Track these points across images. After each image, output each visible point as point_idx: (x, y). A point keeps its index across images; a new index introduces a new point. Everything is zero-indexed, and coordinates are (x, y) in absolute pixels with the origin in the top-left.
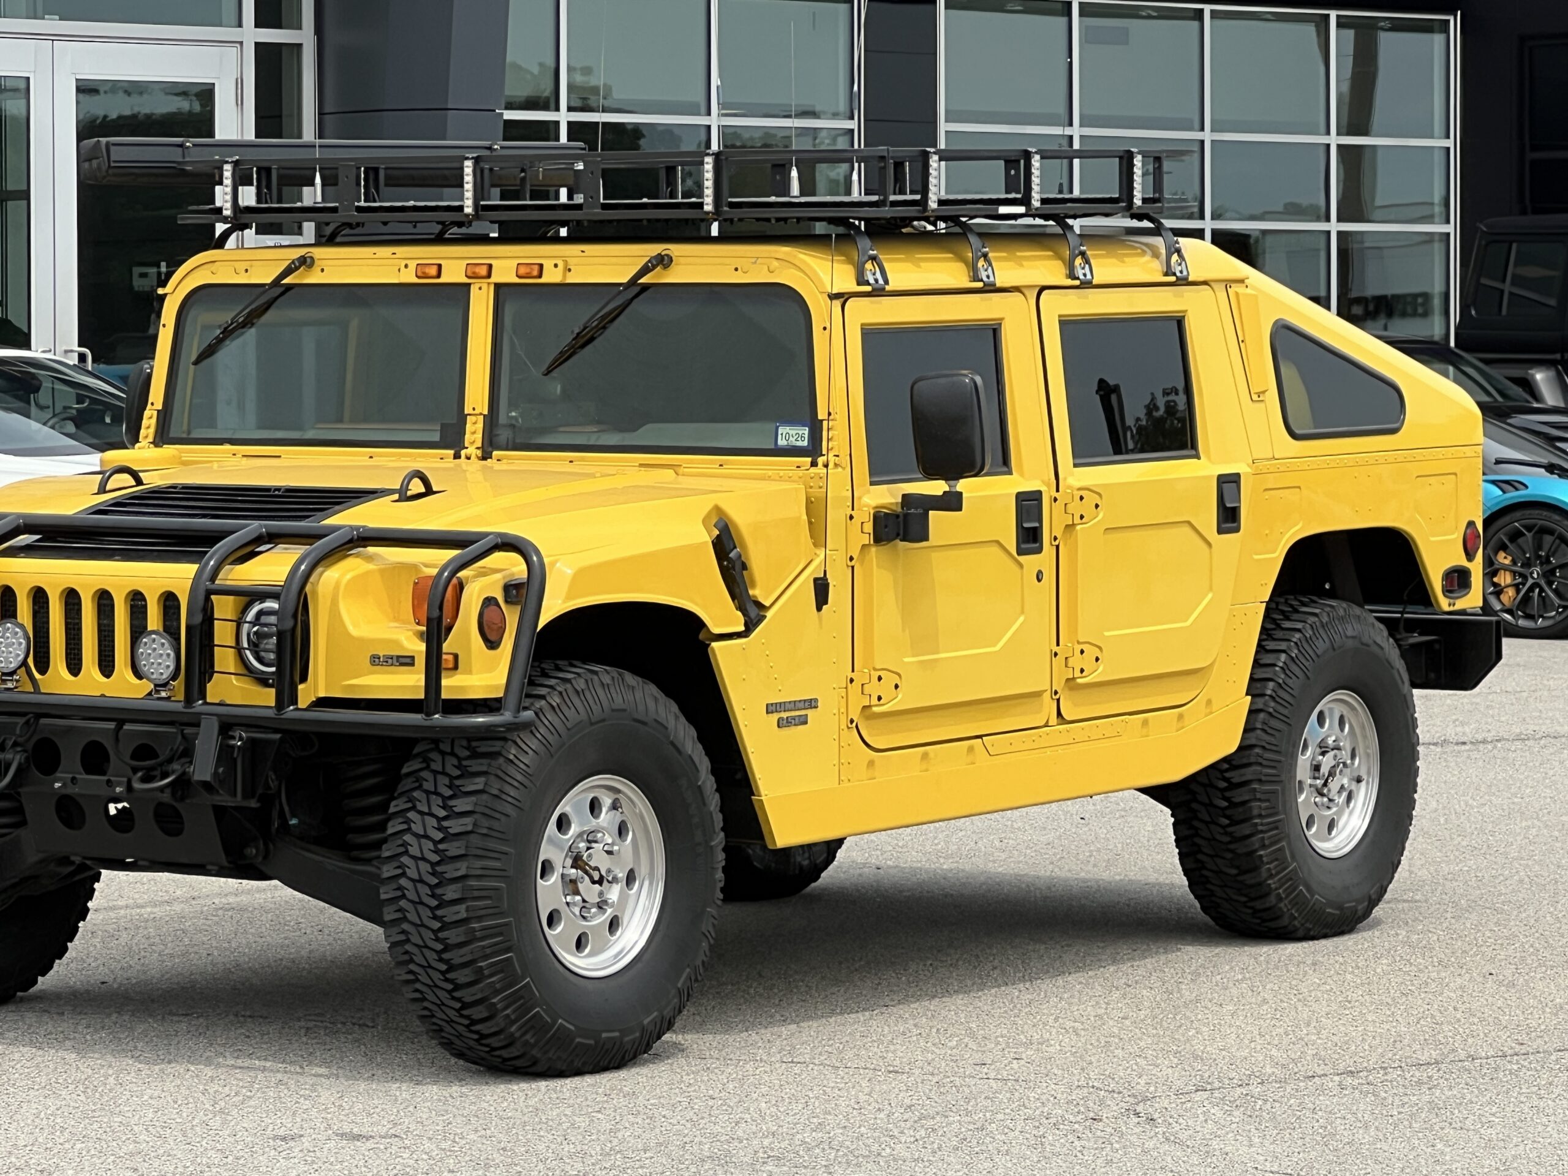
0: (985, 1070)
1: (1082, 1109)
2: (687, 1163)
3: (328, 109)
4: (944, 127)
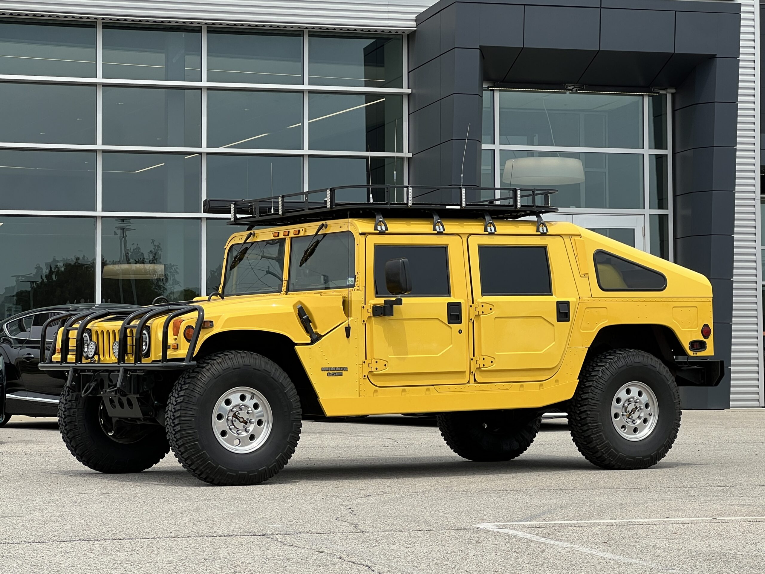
3: (678, 236)
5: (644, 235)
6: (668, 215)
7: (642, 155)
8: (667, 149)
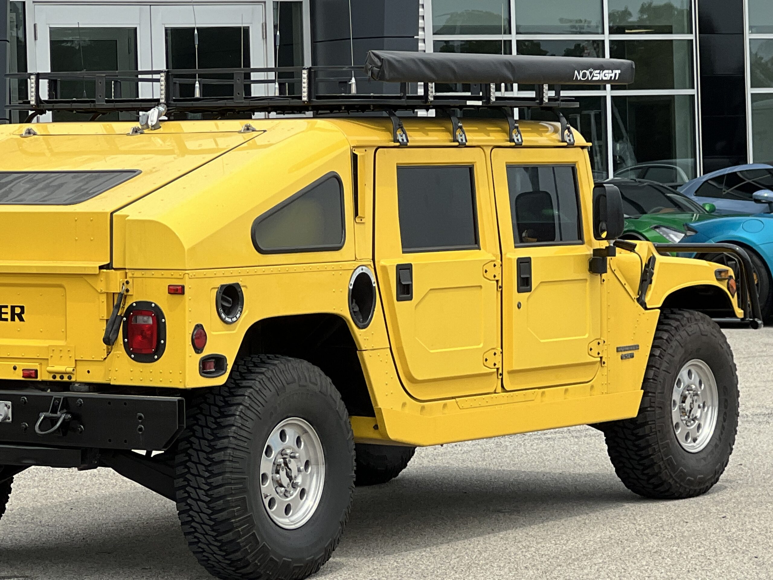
3: (319, 39)
4: (748, 36)
5: (265, 37)
6: (301, 2)
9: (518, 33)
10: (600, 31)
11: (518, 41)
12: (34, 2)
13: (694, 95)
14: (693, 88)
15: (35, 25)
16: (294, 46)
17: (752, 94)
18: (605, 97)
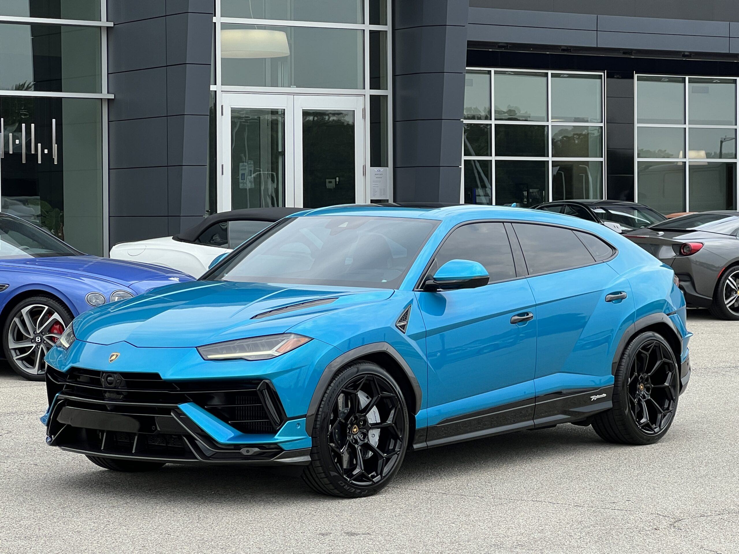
0: (614, 505)
1: (652, 524)
2: (484, 547)
3: (398, 119)
4: (636, 125)
5: (364, 117)
6: (387, 96)
7: (363, 31)
8: (386, 25)
9: (496, 119)
10: (546, 119)
11: (495, 125)
12: (222, 91)
13: (602, 162)
14: (602, 157)
15: (222, 106)
16: (381, 124)
17: (638, 162)
18: (548, 161)
